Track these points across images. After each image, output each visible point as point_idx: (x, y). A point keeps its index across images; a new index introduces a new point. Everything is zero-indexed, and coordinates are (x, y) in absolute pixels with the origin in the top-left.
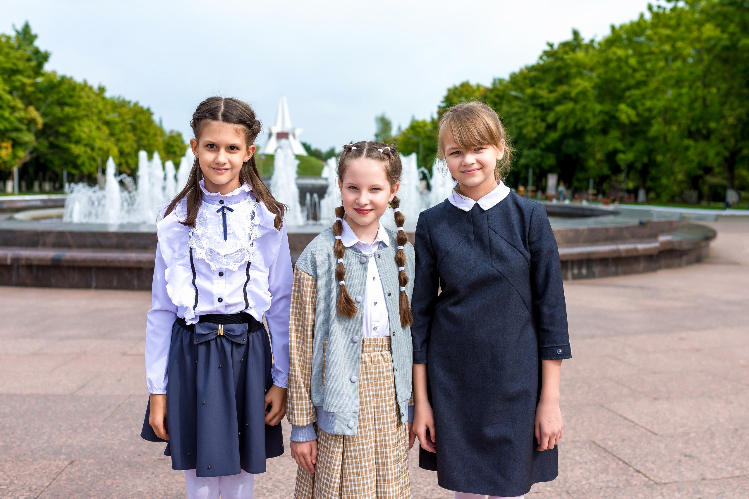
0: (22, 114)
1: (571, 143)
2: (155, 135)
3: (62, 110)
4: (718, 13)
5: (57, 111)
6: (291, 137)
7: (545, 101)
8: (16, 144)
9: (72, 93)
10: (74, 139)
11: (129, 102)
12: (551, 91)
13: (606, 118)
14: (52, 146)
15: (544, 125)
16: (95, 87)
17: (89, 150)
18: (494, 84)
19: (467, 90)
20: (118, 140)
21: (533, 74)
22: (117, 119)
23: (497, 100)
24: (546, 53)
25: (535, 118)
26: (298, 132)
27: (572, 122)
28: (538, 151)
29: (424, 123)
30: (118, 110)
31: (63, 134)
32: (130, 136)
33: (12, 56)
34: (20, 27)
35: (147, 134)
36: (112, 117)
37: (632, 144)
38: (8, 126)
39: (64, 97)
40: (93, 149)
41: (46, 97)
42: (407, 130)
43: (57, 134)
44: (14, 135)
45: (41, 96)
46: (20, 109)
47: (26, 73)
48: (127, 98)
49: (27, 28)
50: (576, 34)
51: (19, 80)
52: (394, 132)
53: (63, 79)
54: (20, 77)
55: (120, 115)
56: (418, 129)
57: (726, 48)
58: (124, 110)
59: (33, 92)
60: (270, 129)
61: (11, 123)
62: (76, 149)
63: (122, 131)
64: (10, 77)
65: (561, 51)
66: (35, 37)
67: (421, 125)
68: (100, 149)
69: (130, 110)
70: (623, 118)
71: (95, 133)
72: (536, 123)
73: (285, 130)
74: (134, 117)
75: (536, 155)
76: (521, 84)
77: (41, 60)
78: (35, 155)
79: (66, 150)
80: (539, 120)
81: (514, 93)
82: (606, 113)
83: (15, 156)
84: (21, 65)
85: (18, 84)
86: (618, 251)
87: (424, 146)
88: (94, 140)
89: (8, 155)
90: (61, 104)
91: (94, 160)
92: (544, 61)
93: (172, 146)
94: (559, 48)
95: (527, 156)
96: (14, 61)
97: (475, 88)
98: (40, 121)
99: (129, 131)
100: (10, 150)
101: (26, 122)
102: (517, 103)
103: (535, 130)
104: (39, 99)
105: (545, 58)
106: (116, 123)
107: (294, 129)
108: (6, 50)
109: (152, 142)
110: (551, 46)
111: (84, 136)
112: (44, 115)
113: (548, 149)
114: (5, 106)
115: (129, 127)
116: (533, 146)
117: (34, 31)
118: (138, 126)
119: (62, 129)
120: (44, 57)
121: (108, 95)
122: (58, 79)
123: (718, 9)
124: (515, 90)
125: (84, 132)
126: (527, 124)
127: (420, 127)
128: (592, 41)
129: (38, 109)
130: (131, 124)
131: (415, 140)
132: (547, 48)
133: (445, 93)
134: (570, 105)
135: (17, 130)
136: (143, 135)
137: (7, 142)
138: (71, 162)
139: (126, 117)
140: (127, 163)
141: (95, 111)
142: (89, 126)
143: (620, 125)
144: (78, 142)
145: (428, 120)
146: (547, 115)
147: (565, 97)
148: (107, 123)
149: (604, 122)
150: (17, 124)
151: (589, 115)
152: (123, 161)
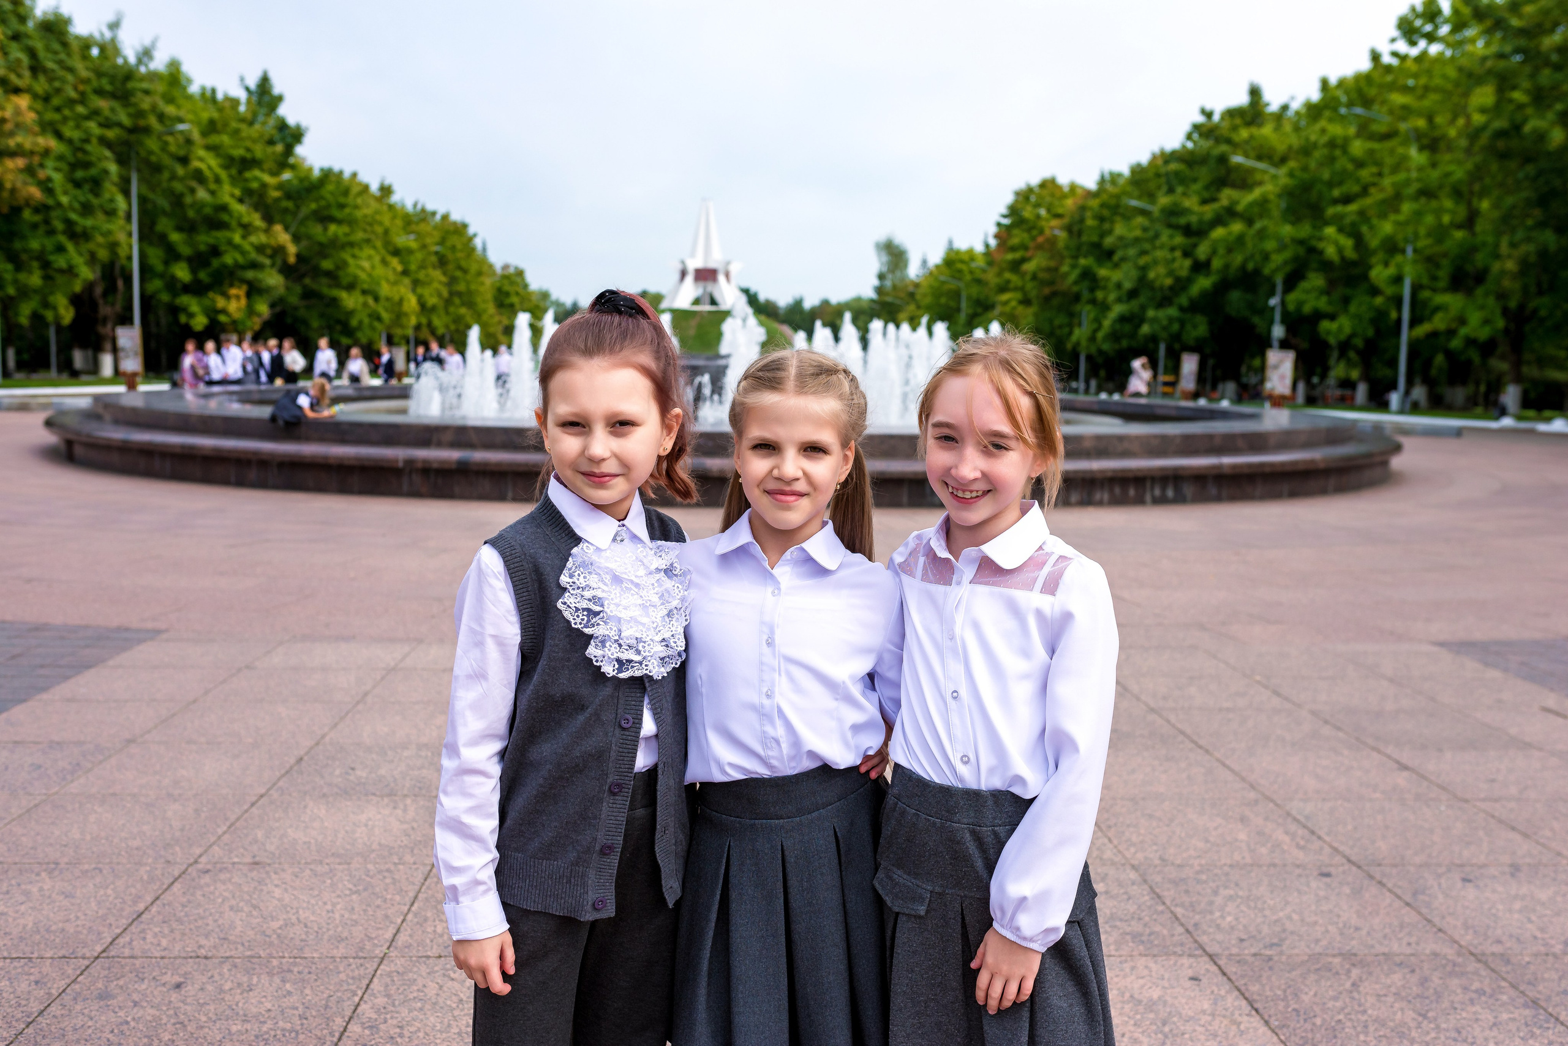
0: (263, 238)
1: (1235, 297)
2: (480, 274)
3: (326, 229)
4: (1490, 72)
5: (316, 230)
6: (721, 278)
7: (1193, 219)
8: (254, 291)
9: (342, 200)
10: (345, 281)
11: (434, 214)
12: (1204, 202)
13: (1301, 251)
14: (309, 295)
15: (1188, 263)
16: (374, 187)
17: (370, 301)
18: (1102, 181)
19: (1053, 195)
20: (416, 283)
21: (1173, 166)
22: (413, 245)
23: (1106, 213)
24: (1196, 127)
25: (1173, 249)
26: (734, 269)
27: (1238, 259)
28: (1172, 311)
29: (971, 253)
30: (414, 227)
31: (329, 274)
32: (437, 275)
33: (244, 134)
34: (252, 82)
35: (465, 271)
36: (403, 240)
37: (1346, 301)
38: (240, 259)
39: (328, 206)
40: (376, 299)
41: (298, 207)
42: (937, 267)
43: (317, 272)
44: (250, 274)
45: (289, 204)
46: (257, 229)
47: (266, 166)
48: (430, 207)
49: (265, 83)
50: (1255, 92)
51: (256, 179)
52: (914, 271)
53: (327, 174)
54: (257, 173)
55: (419, 236)
56: (959, 266)
57: (1501, 134)
58: (423, 227)
59: (277, 200)
60: (683, 262)
61: (243, 253)
62: (350, 300)
63: (422, 267)
64: (240, 172)
65: (1226, 124)
66: (280, 99)
67: (966, 258)
68: (388, 299)
69: (436, 227)
70: (1331, 252)
71: (380, 271)
72: (1174, 260)
73: (711, 265)
74: (442, 242)
75: (1171, 320)
76: (1152, 185)
77: (289, 140)
78: (278, 309)
79: (334, 302)
80: (1178, 254)
81: (1134, 203)
82: (1301, 242)
83: (251, 311)
84: (259, 151)
85: (255, 185)
86: (1220, 467)
87: (969, 298)
88: (378, 284)
89: (239, 309)
90: (324, 218)
91: (379, 318)
92: (1195, 142)
93: (507, 294)
94: (1222, 118)
95: (1154, 320)
96: (248, 144)
97: (1066, 189)
98: (292, 249)
99: (434, 267)
100: (243, 302)
101: (269, 251)
102: (1140, 220)
103: (1171, 273)
104: (286, 211)
105: (1196, 136)
106: (410, 251)
107: (728, 263)
108: (234, 125)
109: (473, 287)
110: (1208, 114)
111: (363, 276)
112: (296, 238)
113: (1194, 307)
114: (234, 223)
115: (434, 259)
116: (1164, 301)
117: (277, 89)
118: (450, 256)
119: (327, 265)
120: (296, 136)
121: (395, 198)
122: (316, 173)
123: (1489, 64)
124: (1139, 198)
125: (363, 269)
126: (1155, 262)
127: (962, 261)
128: (1285, 108)
129: (286, 228)
130: (436, 253)
131: (953, 285)
132: (1200, 119)
133: (1009, 199)
134: (1237, 227)
135: (254, 266)
136: (458, 274)
137: (239, 288)
138: (339, 322)
139: (428, 240)
140: (430, 324)
141: (379, 230)
142: (370, 258)
143: (1326, 266)
144: (350, 287)
145: (979, 248)
146: (1195, 246)
147: (1230, 214)
148: (396, 252)
149: (1296, 259)
150: (254, 255)
151: (1270, 245)
152: (424, 321)
